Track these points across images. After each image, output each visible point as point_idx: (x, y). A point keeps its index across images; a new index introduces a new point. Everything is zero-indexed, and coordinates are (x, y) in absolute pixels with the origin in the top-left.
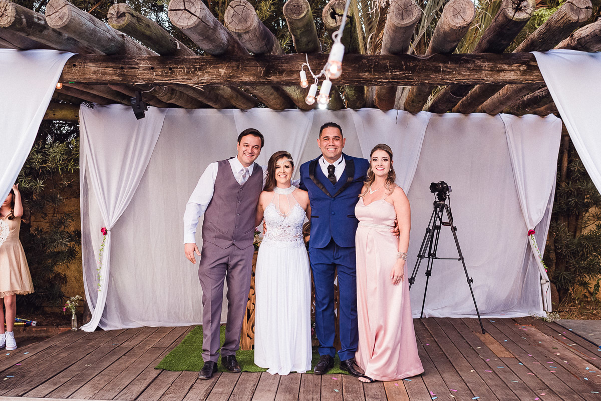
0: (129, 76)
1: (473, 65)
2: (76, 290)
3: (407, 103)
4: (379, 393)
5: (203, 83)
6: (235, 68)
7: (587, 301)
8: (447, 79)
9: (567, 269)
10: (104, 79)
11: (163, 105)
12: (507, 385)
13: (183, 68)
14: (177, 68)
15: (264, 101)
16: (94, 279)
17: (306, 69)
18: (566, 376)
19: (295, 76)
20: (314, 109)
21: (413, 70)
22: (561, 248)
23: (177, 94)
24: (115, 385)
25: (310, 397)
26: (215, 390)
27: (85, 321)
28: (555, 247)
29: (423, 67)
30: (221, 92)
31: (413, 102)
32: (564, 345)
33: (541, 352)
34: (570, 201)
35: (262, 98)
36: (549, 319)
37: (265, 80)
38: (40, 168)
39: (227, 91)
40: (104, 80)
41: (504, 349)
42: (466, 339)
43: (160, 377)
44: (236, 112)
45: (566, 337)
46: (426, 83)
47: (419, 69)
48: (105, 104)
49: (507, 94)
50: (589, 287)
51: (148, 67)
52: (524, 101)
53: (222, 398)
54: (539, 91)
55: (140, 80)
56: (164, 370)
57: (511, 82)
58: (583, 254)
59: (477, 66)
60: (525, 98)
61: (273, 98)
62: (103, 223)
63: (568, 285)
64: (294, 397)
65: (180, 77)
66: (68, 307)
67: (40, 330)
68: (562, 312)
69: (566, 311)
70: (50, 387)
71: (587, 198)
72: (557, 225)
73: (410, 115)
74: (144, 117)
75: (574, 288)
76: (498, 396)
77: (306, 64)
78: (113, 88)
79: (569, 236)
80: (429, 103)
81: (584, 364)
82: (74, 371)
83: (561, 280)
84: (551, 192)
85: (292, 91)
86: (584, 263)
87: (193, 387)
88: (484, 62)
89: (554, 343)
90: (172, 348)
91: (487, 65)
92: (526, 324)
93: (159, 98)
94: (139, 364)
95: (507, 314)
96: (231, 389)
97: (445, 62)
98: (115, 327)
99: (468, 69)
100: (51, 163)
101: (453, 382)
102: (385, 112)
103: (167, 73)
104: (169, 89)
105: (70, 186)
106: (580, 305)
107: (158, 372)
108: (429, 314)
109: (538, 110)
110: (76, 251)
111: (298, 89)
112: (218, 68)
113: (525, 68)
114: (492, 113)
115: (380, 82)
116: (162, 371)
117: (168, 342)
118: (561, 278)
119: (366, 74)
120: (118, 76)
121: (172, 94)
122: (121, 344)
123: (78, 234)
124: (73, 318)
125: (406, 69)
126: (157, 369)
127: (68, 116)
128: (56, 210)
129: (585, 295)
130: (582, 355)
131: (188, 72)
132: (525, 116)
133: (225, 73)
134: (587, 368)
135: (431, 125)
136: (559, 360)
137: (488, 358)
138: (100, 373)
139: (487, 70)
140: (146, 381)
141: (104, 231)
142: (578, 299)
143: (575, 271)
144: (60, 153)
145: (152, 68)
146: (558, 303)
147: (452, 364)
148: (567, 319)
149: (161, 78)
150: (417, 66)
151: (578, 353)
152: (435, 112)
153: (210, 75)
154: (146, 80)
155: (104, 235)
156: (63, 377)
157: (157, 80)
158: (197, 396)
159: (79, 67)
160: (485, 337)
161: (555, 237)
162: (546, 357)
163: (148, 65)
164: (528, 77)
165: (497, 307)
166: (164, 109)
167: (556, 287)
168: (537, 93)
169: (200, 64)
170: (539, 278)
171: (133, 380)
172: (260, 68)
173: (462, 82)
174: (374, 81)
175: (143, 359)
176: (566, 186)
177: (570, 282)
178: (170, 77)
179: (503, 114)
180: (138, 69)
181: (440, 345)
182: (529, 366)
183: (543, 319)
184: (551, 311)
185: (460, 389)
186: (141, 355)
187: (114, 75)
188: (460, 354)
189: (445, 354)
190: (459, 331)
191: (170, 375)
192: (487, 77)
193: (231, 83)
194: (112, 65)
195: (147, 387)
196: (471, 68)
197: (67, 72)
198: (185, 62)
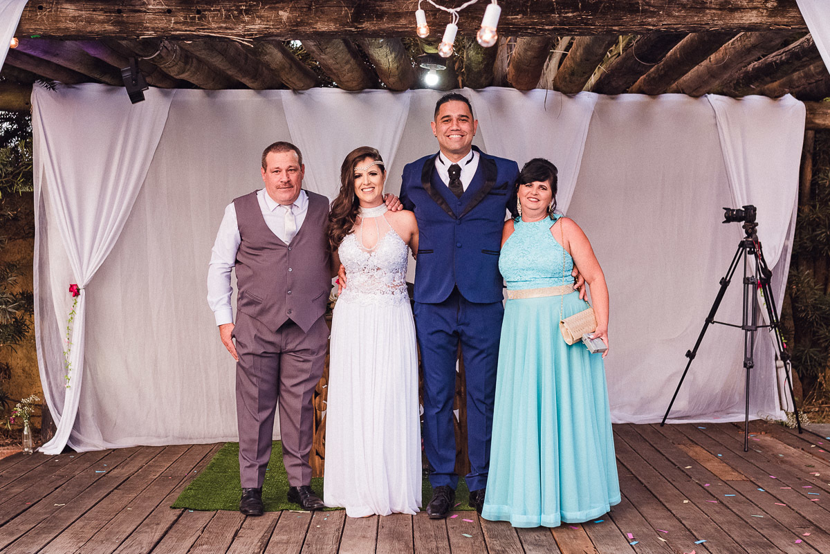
0: (132, 24)
3: (560, 77)
5: (252, 35)
6: (305, 10)
8: (649, 24)
9: (815, 344)
10: (89, 29)
11: (170, 83)
12: (745, 521)
13: (219, 10)
14: (210, 10)
16: (59, 368)
17: (427, 7)
19: (403, 21)
20: (415, 88)
21: (593, 9)
22: (804, 311)
23: (194, 65)
24: (110, 533)
25: (434, 544)
26: (275, 538)
27: (46, 438)
29: (610, 4)
30: (267, 58)
31: (572, 74)
32: (822, 461)
33: (789, 472)
34: (817, 236)
35: (331, 70)
36: (792, 423)
37: (353, 29)
40: (90, 32)
41: (728, 468)
42: (666, 455)
43: (182, 521)
44: (285, 95)
45: (823, 449)
46: (615, 31)
47: (604, 7)
48: (73, 84)
49: (723, 59)
51: (162, 9)
52: (747, 73)
53: (290, 549)
54: (774, 54)
55: (148, 31)
56: (186, 509)
57: (751, 28)
59: (697, 3)
60: (750, 67)
62: (71, 275)
63: (817, 369)
64: (407, 545)
65: (214, 26)
66: (17, 416)
68: (809, 412)
69: (815, 412)
72: (799, 273)
73: (564, 98)
74: (144, 99)
75: (826, 375)
76: (735, 538)
78: (92, 52)
79: (817, 290)
82: (39, 514)
83: (806, 361)
84: (791, 221)
85: (384, 57)
87: (239, 535)
89: (807, 458)
90: (193, 477)
91: (713, 1)
93: (165, 70)
94: (144, 501)
95: (723, 417)
98: (95, 446)
101: (660, 518)
102: (524, 94)
103: (194, 18)
105: (15, 218)
107: (178, 512)
109: (768, 89)
110: (25, 325)
111: (391, 53)
112: (277, 9)
113: (776, 4)
114: (694, 93)
115: (541, 30)
116: (183, 511)
117: (184, 468)
118: (806, 358)
119: (519, 17)
120: (113, 24)
122: (109, 472)
123: (29, 298)
124: (25, 433)
125: (584, 8)
126: (174, 508)
127: (14, 103)
131: (228, 17)
132: (747, 97)
133: (288, 18)
135: (599, 114)
136: (820, 483)
137: (706, 482)
138: (82, 516)
139: (715, 9)
140: (160, 527)
141: (74, 290)
143: (827, 347)
145: (169, 11)
146: (801, 399)
147: (651, 492)
148: (818, 423)
149: (183, 28)
152: (605, 93)
153: (263, 21)
154: (158, 31)
155: (74, 296)
156: (22, 523)
157: (177, 30)
158: (247, 547)
159: (48, 10)
160: (697, 452)
161: (796, 294)
162: (799, 479)
163: (162, 5)
164: (779, 19)
165: (709, 405)
166: (169, 90)
167: (798, 373)
168: (771, 57)
169: (247, 3)
170: (774, 358)
171: (139, 525)
172: (346, 8)
173: (673, 28)
174: (530, 29)
175: (148, 495)
176: (810, 210)
177: (820, 364)
178: (197, 24)
179: (712, 95)
180: (145, 12)
181: (625, 464)
182: (774, 492)
183: (782, 422)
184: (793, 411)
185: (672, 529)
186: (143, 488)
187: (106, 23)
188: (661, 477)
189: (636, 478)
190: (651, 443)
191: (198, 518)
192: (714, 20)
193: (298, 34)
194: (103, 6)
195: (164, 535)
196: (687, 4)
197: (28, 19)
198: (223, 2)
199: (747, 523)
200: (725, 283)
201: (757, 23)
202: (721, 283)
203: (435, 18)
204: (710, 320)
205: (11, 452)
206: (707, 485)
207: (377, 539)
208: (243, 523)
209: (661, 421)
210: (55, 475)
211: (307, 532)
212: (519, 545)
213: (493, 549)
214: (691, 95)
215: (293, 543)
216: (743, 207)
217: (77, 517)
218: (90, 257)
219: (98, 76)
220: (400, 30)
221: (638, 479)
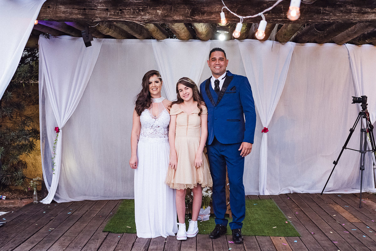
0: (90, 15)
2: (33, 173)
4: (271, 249)
5: (144, 21)
6: (169, 10)
8: (325, 19)
10: (71, 17)
12: (362, 243)
13: (130, 10)
14: (126, 9)
16: (50, 165)
17: (225, 11)
19: (213, 16)
20: (210, 40)
23: (113, 29)
24: (76, 243)
27: (43, 196)
29: (308, 10)
30: (147, 27)
31: (285, 35)
37: (191, 19)
41: (353, 216)
43: (108, 238)
44: (153, 42)
46: (310, 22)
47: (305, 11)
48: (57, 36)
51: (104, 9)
55: (97, 18)
56: (109, 232)
59: (347, 10)
60: (366, 33)
61: (183, 32)
62: (56, 123)
65: (128, 17)
66: (31, 186)
67: (9, 203)
73: (279, 44)
74: (91, 45)
77: (224, 7)
85: (201, 28)
87: (135, 245)
88: (353, 6)
90: (111, 216)
91: (355, 9)
92: (364, 198)
93: (100, 31)
94: (90, 228)
95: (349, 191)
97: (324, 6)
98: (65, 200)
99: (342, 11)
100: (17, 79)
101: (323, 241)
102: (262, 43)
103: (118, 13)
104: (108, 24)
105: (30, 96)
107: (106, 234)
108: (293, 191)
109: (373, 42)
110: (34, 144)
112: (156, 9)
114: (340, 43)
115: (276, 21)
117: (107, 212)
120: (81, 15)
122: (73, 213)
123: (35, 131)
124: (34, 194)
126: (105, 232)
127: (30, 44)
128: (18, 114)
131: (134, 13)
132: (364, 45)
133: (161, 13)
135: (295, 52)
139: (356, 13)
140: (99, 241)
141: (57, 130)
144: (25, 72)
145: (107, 9)
147: (318, 227)
149: (114, 17)
150: (304, 9)
152: (299, 43)
153: (150, 15)
154: (102, 18)
155: (57, 132)
156: (36, 238)
157: (111, 18)
159: (52, 8)
160: (338, 208)
163: (104, 7)
165: (342, 185)
166: (101, 39)
169: (142, 6)
170: (373, 164)
171: (89, 240)
172: (188, 10)
173: (336, 21)
174: (271, 20)
175: (92, 225)
178: (120, 16)
179: (347, 44)
180: (96, 10)
181: (306, 213)
182: (374, 229)
183: (375, 194)
185: (329, 246)
186: (89, 221)
187: (78, 14)
188: (322, 220)
189: (312, 220)
190: (317, 203)
191: (115, 237)
192: (355, 18)
193: (165, 20)
194: (77, 7)
195: (101, 245)
196: (343, 10)
197: (43, 12)
198: (132, 5)
199: (363, 243)
200: (352, 131)
201: (375, 19)
202: (350, 131)
203: (228, 15)
204: (345, 147)
205: (27, 202)
206: (344, 224)
207: (196, 249)
208: (136, 239)
209: (321, 193)
210: (49, 214)
211: (165, 245)
214: (338, 44)
216: (361, 96)
217: (61, 235)
218: (64, 114)
219: (69, 33)
220: (212, 20)
221: (312, 221)
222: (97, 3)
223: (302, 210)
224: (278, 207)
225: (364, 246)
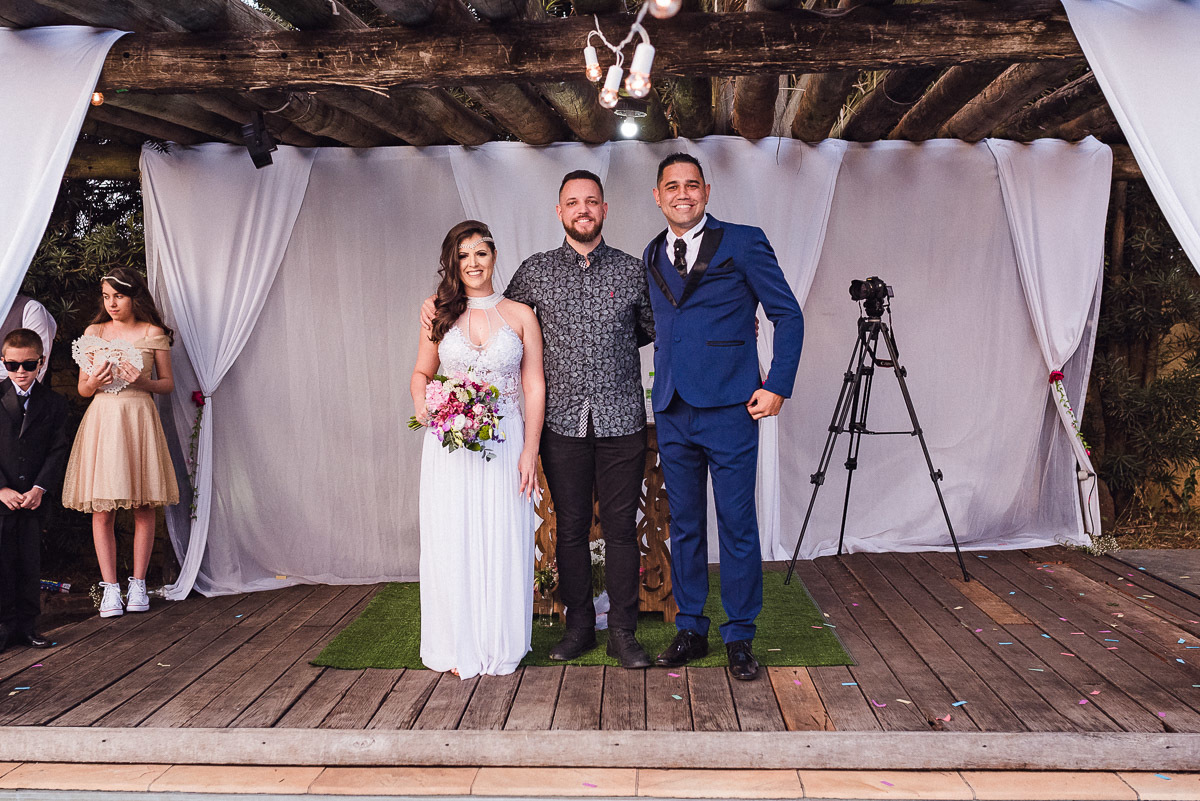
0: (239, 72)
1: (936, 25)
3: (798, 121)
4: (764, 700)
5: (387, 82)
6: (451, 49)
7: (1171, 513)
8: (884, 57)
9: (1129, 449)
10: (186, 80)
11: (308, 142)
12: (1020, 676)
13: (345, 53)
14: (335, 53)
15: (511, 125)
17: (596, 43)
18: (1139, 656)
19: (574, 61)
20: (612, 140)
21: (812, 39)
22: (1115, 408)
23: (335, 117)
24: (231, 698)
25: (625, 710)
26: (431, 703)
28: (1104, 406)
29: (834, 33)
30: (423, 107)
31: (811, 117)
32: (1130, 598)
33: (1084, 613)
34: (1130, 313)
35: (506, 120)
36: (1097, 550)
37: (512, 72)
38: (67, 275)
39: (433, 105)
40: (188, 84)
41: (1010, 609)
42: (933, 592)
43: (321, 682)
44: (454, 152)
45: (1132, 582)
46: (840, 66)
47: (826, 37)
48: (190, 144)
49: (1000, 95)
50: (1174, 484)
51: (275, 53)
52: (1034, 110)
53: (448, 716)
54: (1065, 87)
55: (259, 80)
56: (327, 667)
57: (1014, 58)
58: (1161, 419)
59: (944, 28)
60: (1038, 103)
61: (528, 121)
63: (1133, 481)
64: (593, 713)
65: (340, 72)
68: (1122, 535)
69: (1131, 534)
70: (101, 707)
71: (1166, 306)
72: (1107, 361)
73: (805, 148)
74: (271, 163)
75: (1144, 488)
76: (1004, 697)
77: (595, 32)
78: (209, 106)
79: (1130, 381)
80: (842, 123)
81: (1175, 633)
82: (148, 675)
83: (1118, 472)
84: (1094, 294)
85: (569, 103)
86: (1161, 438)
87: (389, 699)
88: (958, 18)
89: (1110, 595)
90: (342, 627)
91: (963, 25)
92: (1050, 561)
93: (299, 125)
94: (278, 658)
95: (1011, 543)
96: (465, 701)
97: (878, 22)
99: (925, 33)
100: (87, 266)
101: (912, 674)
102: (754, 143)
103: (315, 63)
104: (318, 106)
106: (1158, 521)
107: (317, 671)
108: (854, 547)
109: (1063, 130)
111: (578, 99)
112: (417, 50)
113: (1043, 28)
114: (971, 138)
115: (748, 67)
116: (325, 670)
117: (333, 616)
118: (1118, 467)
119: (719, 52)
120: (216, 74)
121: (325, 116)
125: (800, 38)
126: (314, 666)
127: (118, 170)
129: (1166, 502)
130: (1167, 616)
131: (356, 61)
132: (1037, 141)
133: (431, 60)
134: (1181, 641)
135: (848, 164)
136: (1125, 628)
137: (978, 627)
138: (200, 677)
139: (964, 35)
140: (293, 690)
141: (198, 399)
142: (1153, 509)
143: (1145, 453)
145: (284, 55)
146: (1112, 518)
147: (905, 639)
148: (1134, 548)
149: (302, 75)
150: (822, 31)
151: (1161, 613)
152: (855, 140)
153: (401, 65)
154: (271, 81)
157: (297, 78)
158: (396, 715)
159: (136, 58)
160: (973, 589)
161: (1104, 386)
162: (1096, 621)
163: (276, 48)
164: (1049, 47)
166: (309, 149)
167: (1108, 485)
168: (1061, 92)
169: (380, 43)
170: (1075, 468)
171: (269, 688)
172: (503, 46)
173: (915, 61)
174: (734, 66)
175: (284, 650)
176: (1122, 281)
177: (1136, 475)
178: (319, 71)
179: (993, 139)
180: (254, 57)
181: (879, 604)
182: (1062, 639)
183: (1085, 549)
184: (1100, 534)
185: (926, 687)
186: (280, 641)
187: (206, 72)
188: (922, 621)
189: (891, 622)
190: (916, 577)
191: (341, 678)
192: (966, 50)
193: (444, 80)
194: (203, 52)
195: (296, 701)
196: (931, 31)
197: (112, 70)
198: (351, 42)
199: (1022, 679)
201: (1021, 53)
206: (978, 631)
207: (556, 704)
208: (395, 685)
212: (732, 710)
213: (698, 715)
214: (966, 140)
215: (454, 709)
217: (194, 678)
219: (219, 134)
220: (571, 72)
221: (893, 624)
222: (258, 39)
223: (870, 597)
224: (806, 590)
225: (1024, 686)
